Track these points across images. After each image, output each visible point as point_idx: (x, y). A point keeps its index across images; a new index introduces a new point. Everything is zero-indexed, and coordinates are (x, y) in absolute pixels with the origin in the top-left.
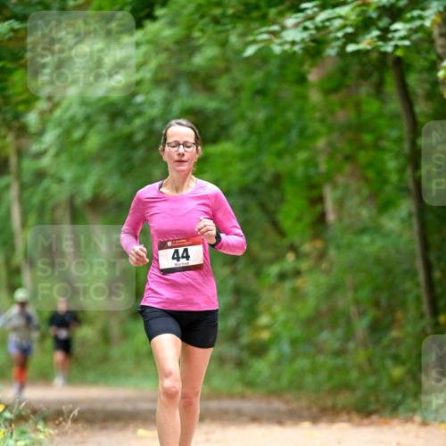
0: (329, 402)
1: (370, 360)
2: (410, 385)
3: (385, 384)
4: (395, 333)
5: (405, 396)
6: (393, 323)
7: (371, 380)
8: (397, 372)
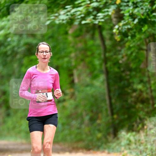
0: (75, 145)
1: (90, 131)
2: (104, 140)
3: (95, 139)
4: (98, 122)
5: (102, 143)
6: (98, 118)
7: (90, 138)
8: (99, 135)
